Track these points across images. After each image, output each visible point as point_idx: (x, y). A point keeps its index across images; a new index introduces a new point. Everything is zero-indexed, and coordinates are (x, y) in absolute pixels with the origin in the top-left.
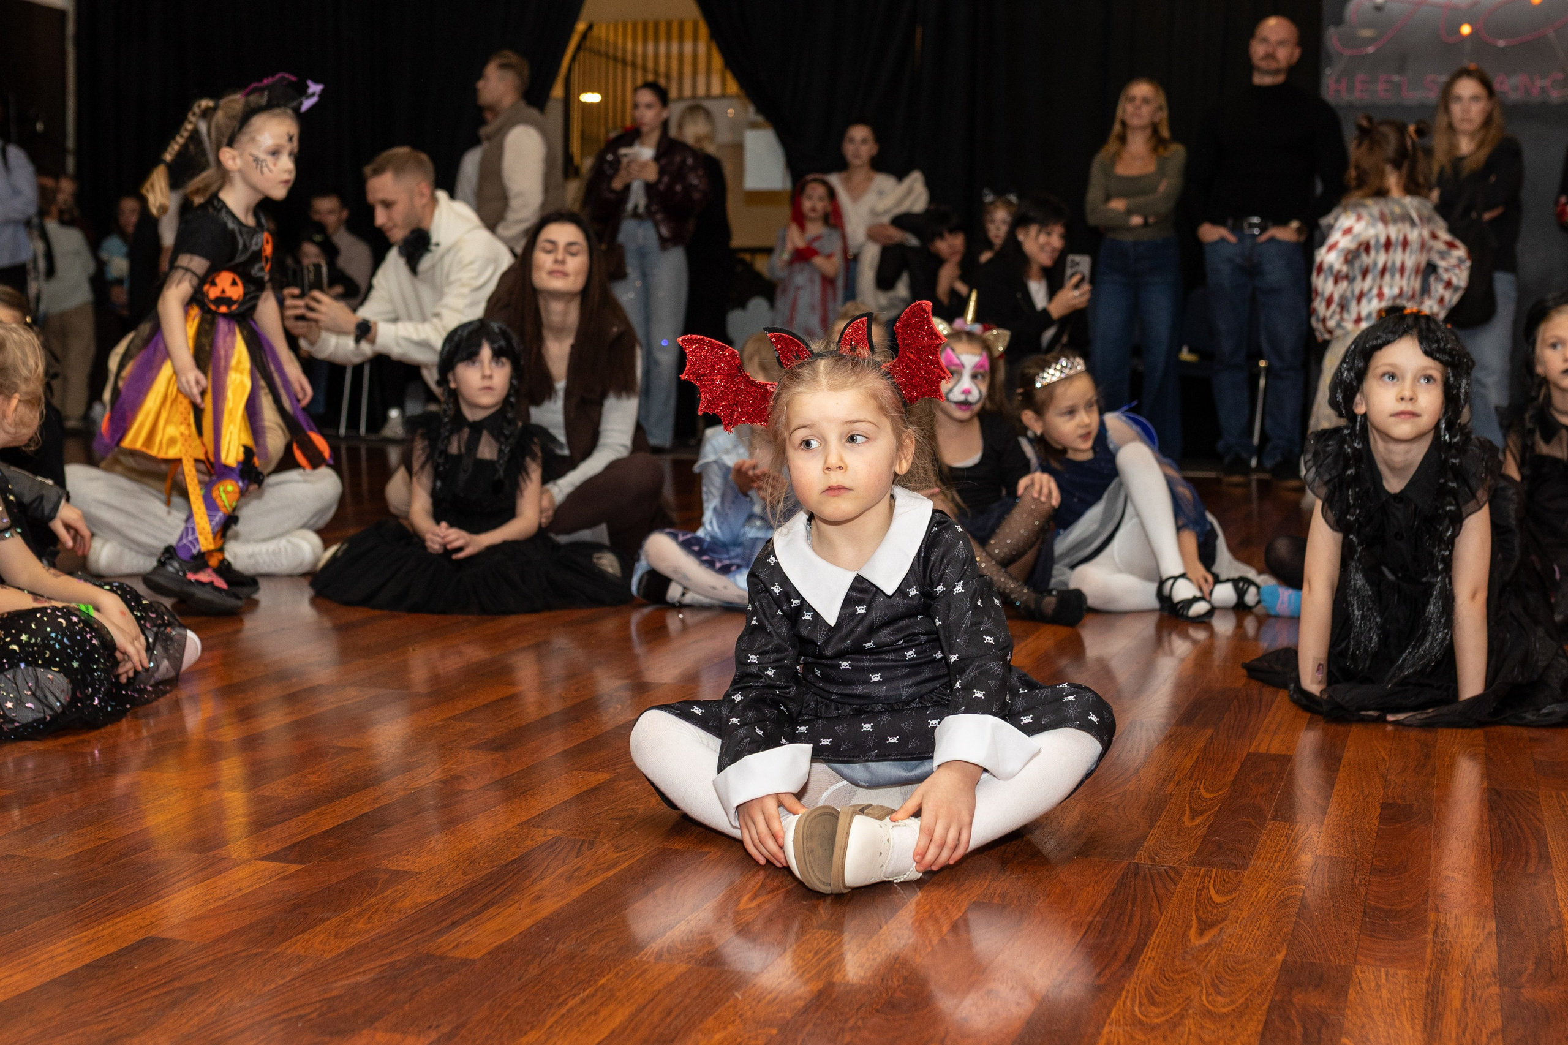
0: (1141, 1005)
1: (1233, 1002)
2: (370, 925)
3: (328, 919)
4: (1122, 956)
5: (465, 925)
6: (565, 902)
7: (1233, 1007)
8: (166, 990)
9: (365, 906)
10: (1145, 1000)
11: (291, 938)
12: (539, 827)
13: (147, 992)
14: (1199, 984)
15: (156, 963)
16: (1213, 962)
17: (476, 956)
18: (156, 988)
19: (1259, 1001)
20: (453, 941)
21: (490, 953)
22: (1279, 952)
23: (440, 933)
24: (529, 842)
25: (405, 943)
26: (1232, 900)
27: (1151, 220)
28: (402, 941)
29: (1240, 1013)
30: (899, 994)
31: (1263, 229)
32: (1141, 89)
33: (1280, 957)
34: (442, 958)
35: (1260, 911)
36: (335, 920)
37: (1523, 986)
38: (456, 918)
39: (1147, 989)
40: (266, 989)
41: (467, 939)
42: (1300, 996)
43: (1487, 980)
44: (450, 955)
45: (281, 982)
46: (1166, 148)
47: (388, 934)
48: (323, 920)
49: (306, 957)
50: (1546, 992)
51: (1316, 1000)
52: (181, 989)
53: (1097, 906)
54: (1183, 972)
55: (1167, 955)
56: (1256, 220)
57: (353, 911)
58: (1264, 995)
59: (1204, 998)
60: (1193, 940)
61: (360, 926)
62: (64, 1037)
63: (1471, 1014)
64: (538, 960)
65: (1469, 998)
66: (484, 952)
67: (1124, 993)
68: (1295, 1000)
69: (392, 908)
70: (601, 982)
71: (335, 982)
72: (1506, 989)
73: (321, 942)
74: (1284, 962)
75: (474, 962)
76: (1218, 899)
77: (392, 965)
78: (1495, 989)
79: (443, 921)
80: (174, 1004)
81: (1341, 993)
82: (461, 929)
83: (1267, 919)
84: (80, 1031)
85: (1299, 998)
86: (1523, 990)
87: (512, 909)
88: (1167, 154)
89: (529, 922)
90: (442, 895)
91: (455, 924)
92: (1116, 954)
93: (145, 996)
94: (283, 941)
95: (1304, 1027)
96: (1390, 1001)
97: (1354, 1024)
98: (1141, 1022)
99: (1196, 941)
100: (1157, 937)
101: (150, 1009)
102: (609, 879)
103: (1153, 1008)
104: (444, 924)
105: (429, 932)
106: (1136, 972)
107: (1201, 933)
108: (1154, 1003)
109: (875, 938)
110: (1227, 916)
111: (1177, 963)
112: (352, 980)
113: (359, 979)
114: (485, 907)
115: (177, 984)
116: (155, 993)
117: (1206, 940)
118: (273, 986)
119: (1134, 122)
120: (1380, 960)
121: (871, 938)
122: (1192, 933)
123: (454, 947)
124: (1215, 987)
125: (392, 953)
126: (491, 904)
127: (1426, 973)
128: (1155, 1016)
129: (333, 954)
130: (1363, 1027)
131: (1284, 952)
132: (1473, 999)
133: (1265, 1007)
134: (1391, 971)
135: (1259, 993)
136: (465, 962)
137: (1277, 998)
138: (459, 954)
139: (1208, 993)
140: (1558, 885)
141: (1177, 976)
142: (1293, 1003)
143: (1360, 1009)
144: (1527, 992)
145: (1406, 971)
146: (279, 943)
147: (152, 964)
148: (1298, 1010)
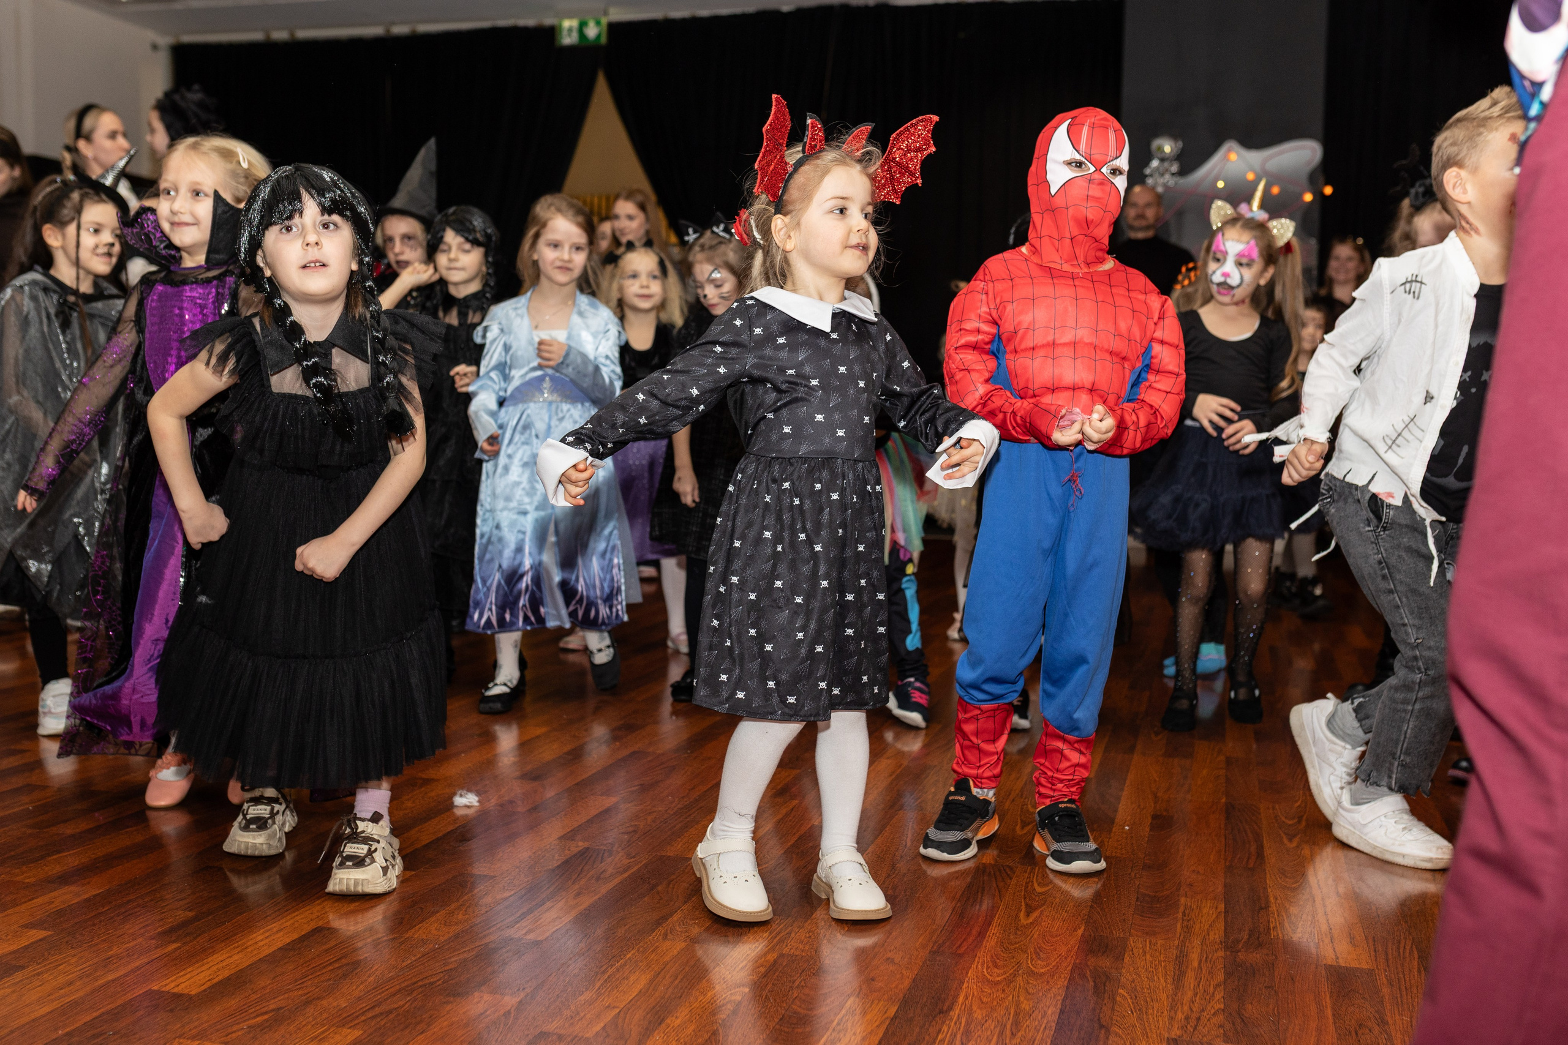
0: (988, 968)
1: (1048, 965)
2: (467, 916)
3: (438, 912)
5: (532, 915)
6: (597, 897)
7: (1049, 968)
8: (337, 965)
9: (461, 901)
10: (990, 965)
11: (414, 927)
12: (572, 840)
13: (325, 967)
14: (1026, 952)
15: (328, 946)
16: (1038, 937)
18: (331, 964)
19: (1066, 964)
20: (525, 928)
21: (551, 935)
22: (1080, 929)
23: (515, 922)
24: (567, 852)
25: (493, 929)
26: (1048, 890)
28: (489, 928)
29: (1053, 973)
33: (1080, 933)
34: (520, 940)
36: (443, 913)
37: (1240, 951)
38: (525, 909)
39: (992, 956)
40: (405, 964)
41: (534, 926)
42: (1093, 960)
43: (1217, 946)
44: (525, 938)
45: (414, 959)
47: (479, 923)
48: (434, 913)
49: (428, 940)
50: (1254, 955)
51: (1105, 962)
52: (348, 964)
53: (958, 896)
54: (1016, 944)
55: (1005, 931)
57: (453, 906)
58: (1069, 959)
59: (1029, 963)
60: (1022, 921)
61: (460, 917)
62: (276, 1000)
63: (1204, 972)
64: (584, 940)
65: (1203, 960)
66: (547, 935)
67: (977, 961)
68: (1089, 963)
69: (480, 903)
71: (450, 958)
72: (1228, 953)
73: (436, 929)
74: (1083, 936)
75: (541, 942)
76: (1036, 889)
78: (1221, 953)
79: (516, 913)
80: (345, 976)
81: (1120, 957)
82: (530, 918)
83: (1070, 904)
84: (286, 996)
85: (1092, 961)
86: (1239, 954)
87: (561, 903)
89: (575, 912)
90: (512, 892)
91: (525, 914)
93: (324, 971)
94: (410, 929)
95: (1094, 982)
96: (1151, 962)
97: (1128, 980)
98: (989, 981)
99: (1024, 921)
100: (997, 920)
101: (330, 979)
103: (996, 970)
104: (518, 915)
105: (508, 921)
106: (984, 945)
107: (1028, 914)
108: (996, 967)
109: (809, 921)
110: (1045, 901)
111: (1012, 937)
112: (461, 957)
113: (465, 956)
114: (543, 902)
115: (344, 961)
116: (331, 968)
117: (1031, 920)
118: (409, 962)
120: (1147, 933)
121: (806, 921)
122: (1022, 915)
123: (527, 933)
124: (1037, 954)
125: (483, 937)
126: (547, 899)
127: (1176, 943)
128: (997, 975)
129: (446, 938)
130: (1133, 981)
131: (1083, 928)
132: (1206, 961)
133: (1069, 968)
134: (1154, 942)
135: (1066, 959)
136: (536, 943)
137: (1078, 962)
138: (531, 937)
139: (1032, 960)
140: (1268, 876)
141: (1012, 947)
142: (1088, 966)
143: (1132, 969)
144: (1241, 956)
145: (1163, 942)
146: (407, 930)
147: (325, 947)
148: (1090, 971)
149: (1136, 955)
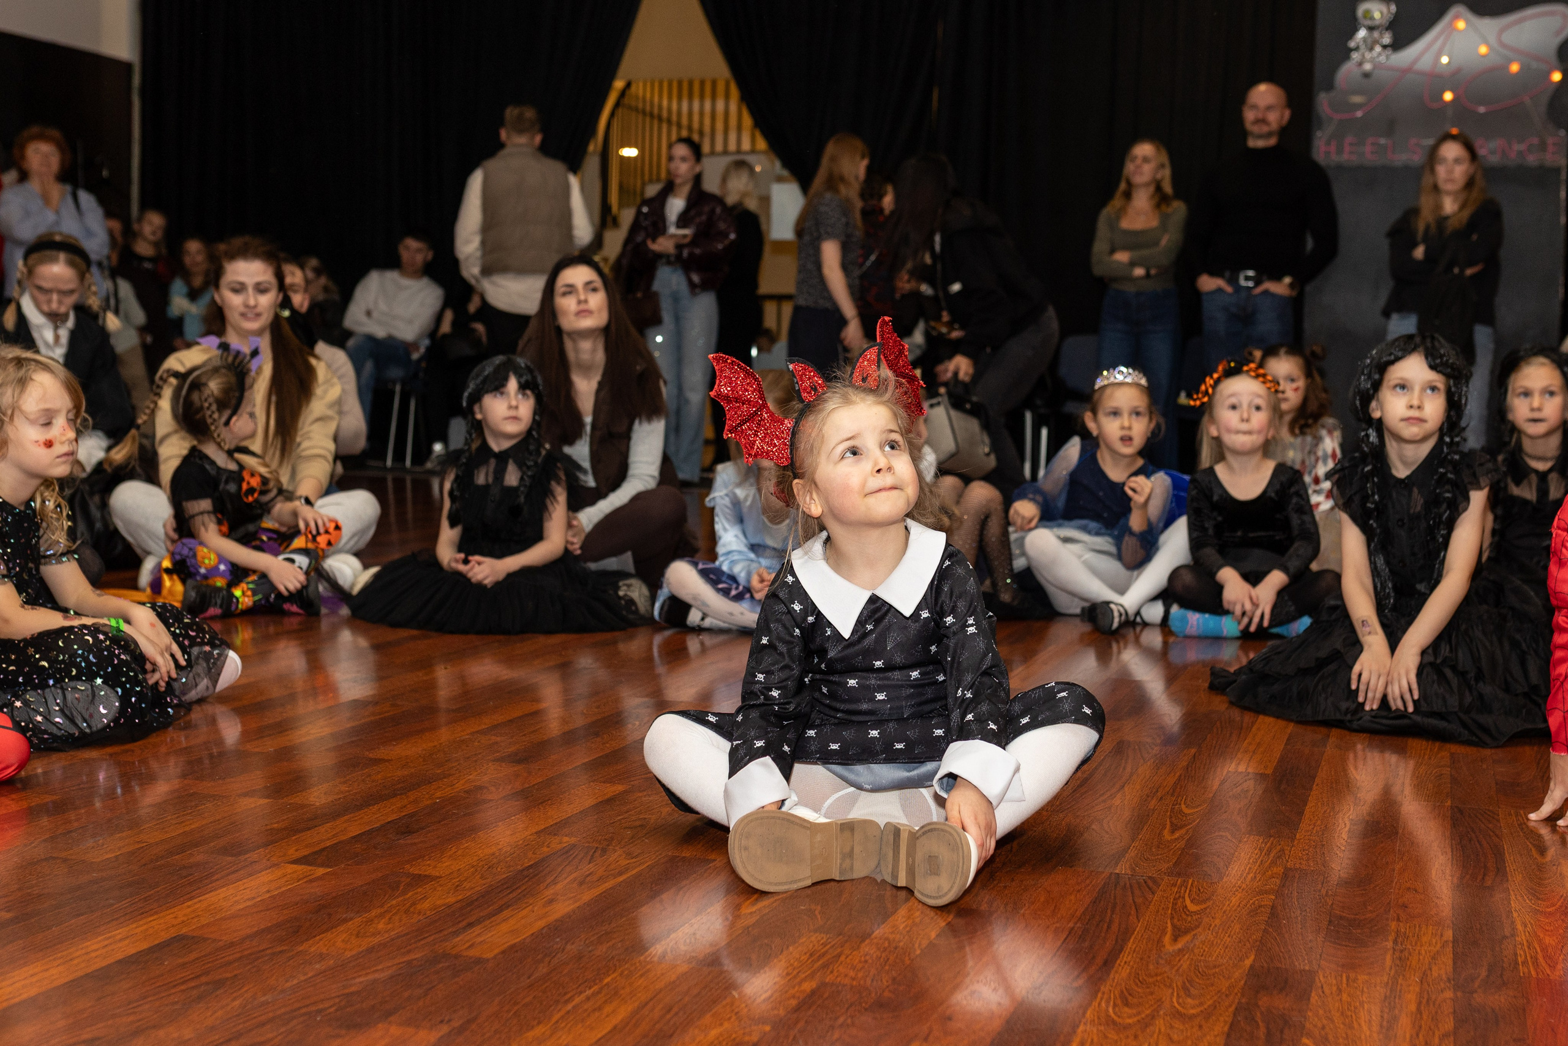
0: (1115, 1005)
1: (1201, 1004)
2: (390, 926)
3: (351, 919)
4: (1099, 960)
5: (479, 927)
6: (577, 904)
7: (1202, 1008)
8: (193, 984)
9: (386, 907)
10: (1119, 1002)
11: (315, 936)
12: (555, 835)
13: (175, 986)
14: (1170, 986)
15: (187, 960)
16: (1185, 966)
17: (489, 955)
18: (183, 984)
19: (1227, 1004)
20: (468, 941)
21: (503, 952)
22: (1248, 958)
23: (456, 933)
24: (545, 849)
25: (423, 942)
26: (1206, 909)
27: (1153, 272)
28: (420, 941)
29: (1207, 1015)
30: (887, 994)
31: (1258, 282)
32: (1144, 150)
33: (1248, 962)
34: (457, 956)
35: (1232, 918)
36: (358, 921)
37: (1475, 992)
38: (472, 919)
39: (1122, 992)
40: (289, 984)
41: (482, 939)
42: (1265, 999)
43: (1442, 985)
44: (465, 954)
45: (302, 978)
46: (1168, 205)
47: (407, 934)
48: (346, 921)
49: (328, 954)
50: (1496, 997)
51: (1281, 1003)
52: (207, 984)
53: (1078, 914)
54: (1156, 975)
55: (1141, 959)
56: (1251, 273)
57: (374, 913)
58: (1231, 997)
59: (1174, 1000)
60: (1167, 946)
61: (381, 926)
62: (94, 1028)
63: (1425, 1017)
64: (547, 959)
65: (1424, 1001)
66: (496, 951)
67: (1100, 995)
68: (1260, 1003)
69: (412, 909)
70: (606, 981)
71: (354, 978)
72: (1459, 994)
73: (343, 941)
74: (1252, 967)
75: (488, 960)
76: (1192, 907)
77: (409, 962)
78: (1449, 994)
79: (460, 922)
80: (200, 998)
81: (1304, 996)
82: (477, 930)
83: (1237, 927)
84: (110, 1022)
85: (1264, 1001)
86: (1475, 995)
87: (525, 912)
88: (1170, 210)
89: (541, 924)
90: (460, 897)
91: (471, 925)
92: (1094, 958)
93: (173, 991)
94: (307, 940)
95: (1268, 1029)
96: (1349, 1004)
97: (1315, 1026)
98: (1114, 1022)
99: (1170, 947)
100: (1134, 943)
101: (177, 1003)
102: (620, 884)
103: (1126, 1009)
104: (461, 925)
105: (446, 932)
106: (1112, 976)
107: (1175, 939)
108: (1127, 1004)
110: (1200, 923)
111: (1151, 967)
112: (371, 977)
113: (376, 976)
114: (500, 910)
115: (204, 979)
116: (183, 987)
117: (1179, 945)
118: (295, 982)
119: (1138, 179)
120: (1343, 966)
121: (863, 941)
122: (1167, 939)
123: (470, 947)
124: (1186, 990)
125: (409, 952)
126: (507, 906)
127: (1385, 979)
128: (1128, 1016)
129: (354, 953)
130: (1323, 1028)
131: (1252, 957)
132: (1428, 1004)
133: (1234, 1007)
134: (1352, 975)
135: (1227, 996)
136: (479, 961)
137: (1243, 1000)
138: (474, 953)
139: (1178, 996)
140: (1513, 897)
141: (1151, 980)
142: (1258, 1007)
143: (1321, 1012)
144: (1479, 998)
145: (1366, 977)
146: (303, 942)
147: (180, 961)
148: (1262, 1013)
149: (1327, 991)
